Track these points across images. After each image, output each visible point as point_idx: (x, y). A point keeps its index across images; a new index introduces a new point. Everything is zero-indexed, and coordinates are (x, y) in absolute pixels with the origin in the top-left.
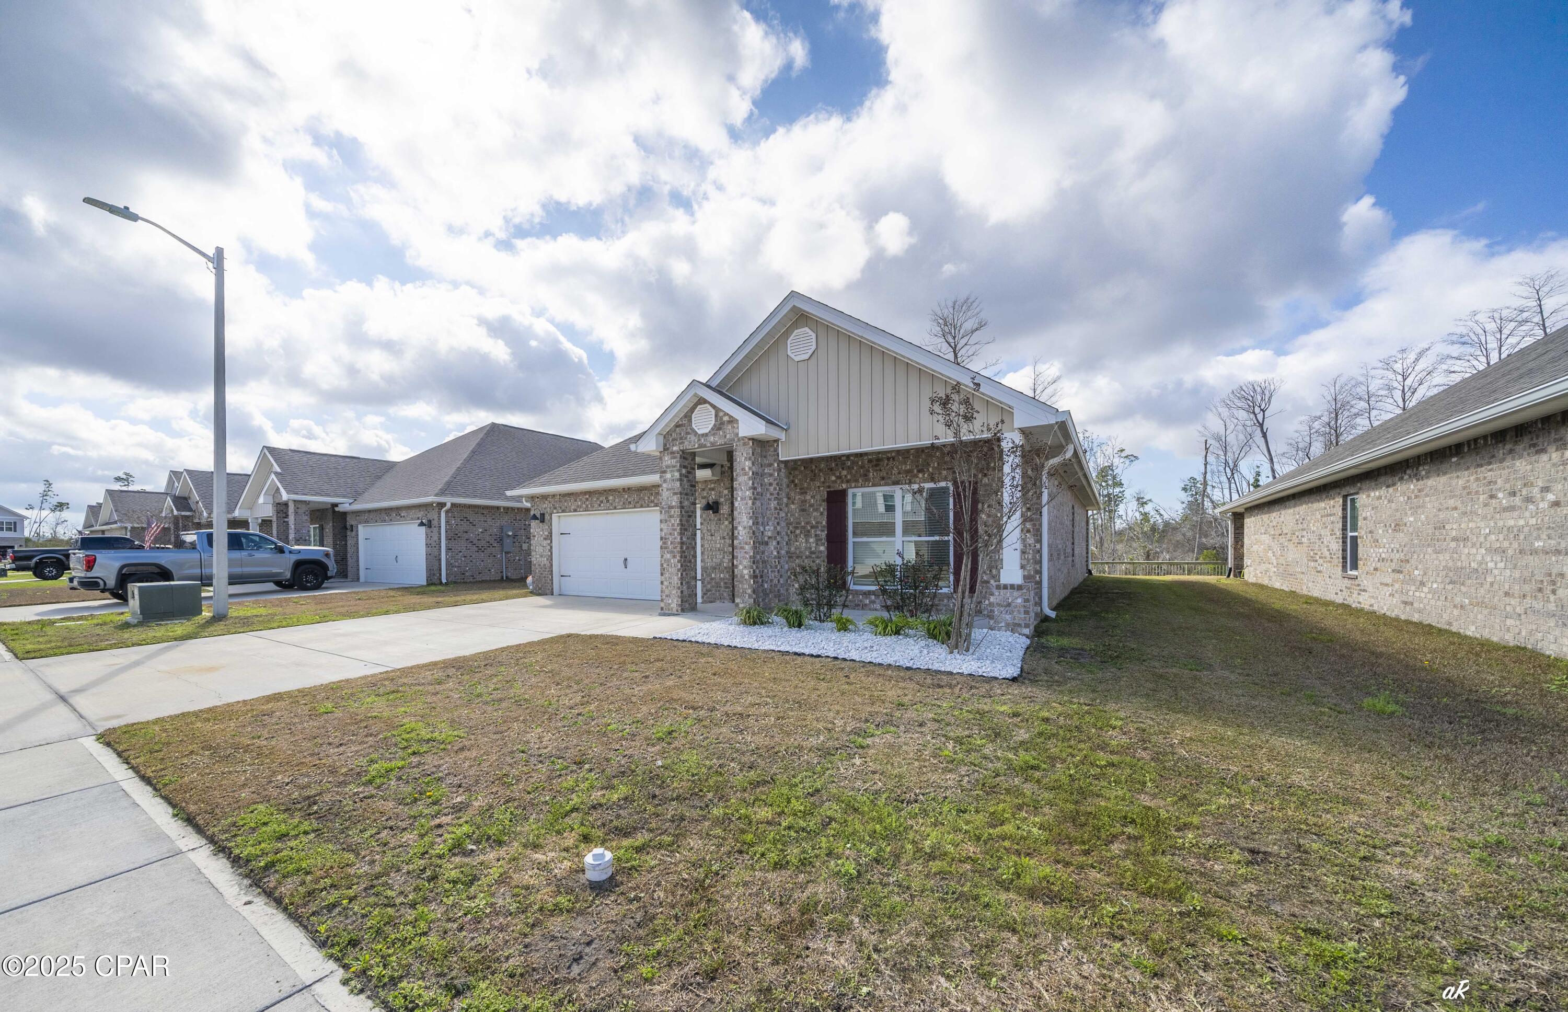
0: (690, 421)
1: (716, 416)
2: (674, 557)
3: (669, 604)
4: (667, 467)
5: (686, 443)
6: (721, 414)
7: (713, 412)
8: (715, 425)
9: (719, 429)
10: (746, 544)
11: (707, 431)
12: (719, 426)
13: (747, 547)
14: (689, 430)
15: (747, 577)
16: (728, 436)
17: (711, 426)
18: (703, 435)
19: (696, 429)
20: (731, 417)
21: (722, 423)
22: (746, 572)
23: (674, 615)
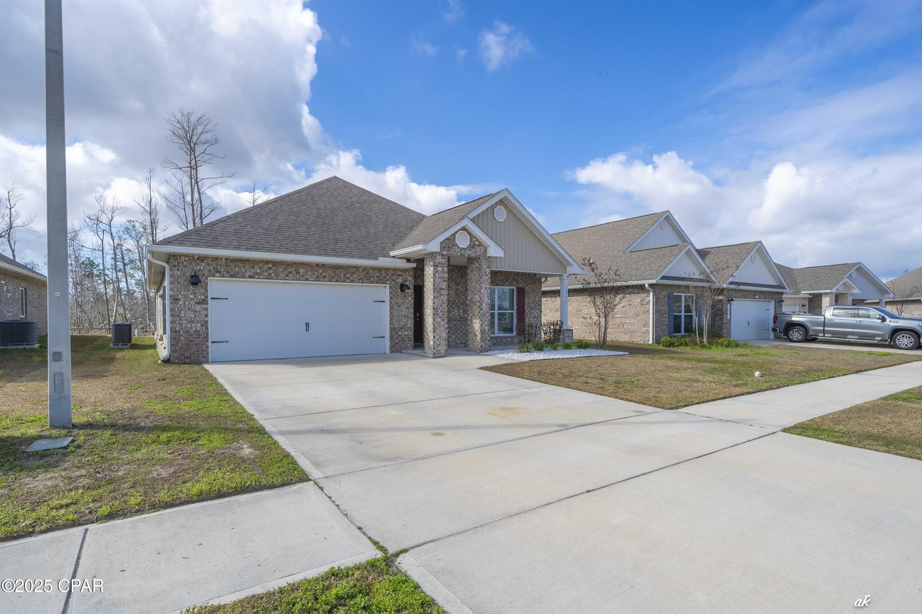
0: (455, 238)
1: (471, 240)
2: (443, 320)
3: (439, 350)
4: (439, 263)
5: (452, 251)
6: (474, 239)
7: (469, 237)
8: (470, 244)
9: (473, 248)
10: (487, 313)
11: (465, 247)
12: (472, 246)
13: (487, 315)
14: (454, 244)
15: (487, 331)
16: (478, 253)
17: (467, 245)
18: (463, 249)
19: (458, 244)
20: (480, 242)
21: (474, 245)
22: (486, 328)
23: (443, 357)
